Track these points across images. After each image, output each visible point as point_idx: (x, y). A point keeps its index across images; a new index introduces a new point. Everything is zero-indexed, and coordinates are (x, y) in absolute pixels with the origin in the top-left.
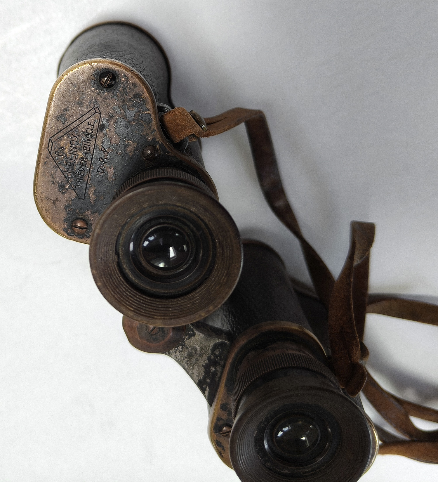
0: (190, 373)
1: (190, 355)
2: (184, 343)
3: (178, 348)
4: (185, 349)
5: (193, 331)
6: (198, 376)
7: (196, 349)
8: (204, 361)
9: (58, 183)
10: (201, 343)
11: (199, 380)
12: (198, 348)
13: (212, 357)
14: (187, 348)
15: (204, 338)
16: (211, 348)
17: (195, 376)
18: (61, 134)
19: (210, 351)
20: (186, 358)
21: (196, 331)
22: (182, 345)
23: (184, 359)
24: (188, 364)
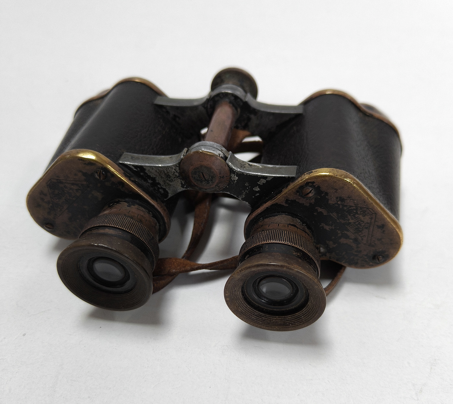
0: (154, 168)
1: (168, 176)
2: (179, 178)
3: (178, 173)
4: (174, 176)
5: (185, 188)
6: (149, 170)
7: (171, 182)
8: (159, 180)
9: (346, 199)
10: (174, 187)
11: (145, 169)
12: (171, 183)
13: (159, 186)
14: (174, 178)
15: (177, 190)
16: (167, 189)
17: (150, 169)
18: (373, 221)
19: (165, 188)
20: (167, 173)
21: (184, 189)
22: (178, 177)
23: (167, 171)
24: (162, 171)
